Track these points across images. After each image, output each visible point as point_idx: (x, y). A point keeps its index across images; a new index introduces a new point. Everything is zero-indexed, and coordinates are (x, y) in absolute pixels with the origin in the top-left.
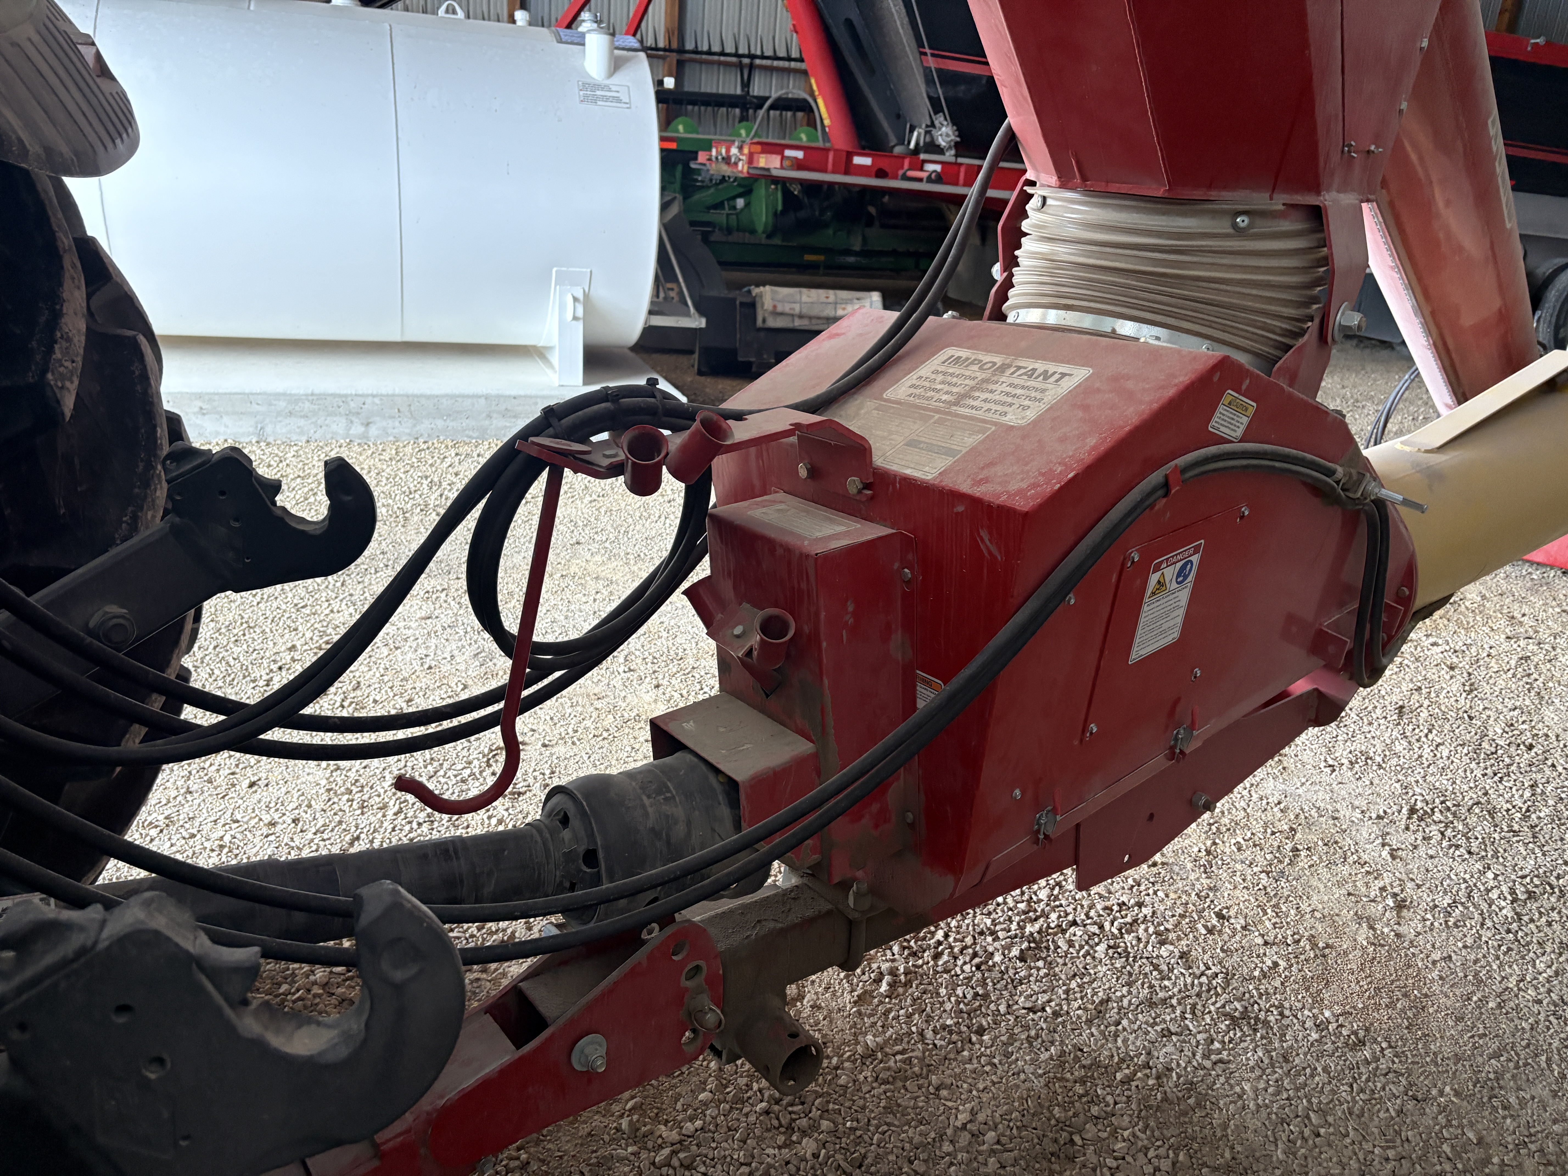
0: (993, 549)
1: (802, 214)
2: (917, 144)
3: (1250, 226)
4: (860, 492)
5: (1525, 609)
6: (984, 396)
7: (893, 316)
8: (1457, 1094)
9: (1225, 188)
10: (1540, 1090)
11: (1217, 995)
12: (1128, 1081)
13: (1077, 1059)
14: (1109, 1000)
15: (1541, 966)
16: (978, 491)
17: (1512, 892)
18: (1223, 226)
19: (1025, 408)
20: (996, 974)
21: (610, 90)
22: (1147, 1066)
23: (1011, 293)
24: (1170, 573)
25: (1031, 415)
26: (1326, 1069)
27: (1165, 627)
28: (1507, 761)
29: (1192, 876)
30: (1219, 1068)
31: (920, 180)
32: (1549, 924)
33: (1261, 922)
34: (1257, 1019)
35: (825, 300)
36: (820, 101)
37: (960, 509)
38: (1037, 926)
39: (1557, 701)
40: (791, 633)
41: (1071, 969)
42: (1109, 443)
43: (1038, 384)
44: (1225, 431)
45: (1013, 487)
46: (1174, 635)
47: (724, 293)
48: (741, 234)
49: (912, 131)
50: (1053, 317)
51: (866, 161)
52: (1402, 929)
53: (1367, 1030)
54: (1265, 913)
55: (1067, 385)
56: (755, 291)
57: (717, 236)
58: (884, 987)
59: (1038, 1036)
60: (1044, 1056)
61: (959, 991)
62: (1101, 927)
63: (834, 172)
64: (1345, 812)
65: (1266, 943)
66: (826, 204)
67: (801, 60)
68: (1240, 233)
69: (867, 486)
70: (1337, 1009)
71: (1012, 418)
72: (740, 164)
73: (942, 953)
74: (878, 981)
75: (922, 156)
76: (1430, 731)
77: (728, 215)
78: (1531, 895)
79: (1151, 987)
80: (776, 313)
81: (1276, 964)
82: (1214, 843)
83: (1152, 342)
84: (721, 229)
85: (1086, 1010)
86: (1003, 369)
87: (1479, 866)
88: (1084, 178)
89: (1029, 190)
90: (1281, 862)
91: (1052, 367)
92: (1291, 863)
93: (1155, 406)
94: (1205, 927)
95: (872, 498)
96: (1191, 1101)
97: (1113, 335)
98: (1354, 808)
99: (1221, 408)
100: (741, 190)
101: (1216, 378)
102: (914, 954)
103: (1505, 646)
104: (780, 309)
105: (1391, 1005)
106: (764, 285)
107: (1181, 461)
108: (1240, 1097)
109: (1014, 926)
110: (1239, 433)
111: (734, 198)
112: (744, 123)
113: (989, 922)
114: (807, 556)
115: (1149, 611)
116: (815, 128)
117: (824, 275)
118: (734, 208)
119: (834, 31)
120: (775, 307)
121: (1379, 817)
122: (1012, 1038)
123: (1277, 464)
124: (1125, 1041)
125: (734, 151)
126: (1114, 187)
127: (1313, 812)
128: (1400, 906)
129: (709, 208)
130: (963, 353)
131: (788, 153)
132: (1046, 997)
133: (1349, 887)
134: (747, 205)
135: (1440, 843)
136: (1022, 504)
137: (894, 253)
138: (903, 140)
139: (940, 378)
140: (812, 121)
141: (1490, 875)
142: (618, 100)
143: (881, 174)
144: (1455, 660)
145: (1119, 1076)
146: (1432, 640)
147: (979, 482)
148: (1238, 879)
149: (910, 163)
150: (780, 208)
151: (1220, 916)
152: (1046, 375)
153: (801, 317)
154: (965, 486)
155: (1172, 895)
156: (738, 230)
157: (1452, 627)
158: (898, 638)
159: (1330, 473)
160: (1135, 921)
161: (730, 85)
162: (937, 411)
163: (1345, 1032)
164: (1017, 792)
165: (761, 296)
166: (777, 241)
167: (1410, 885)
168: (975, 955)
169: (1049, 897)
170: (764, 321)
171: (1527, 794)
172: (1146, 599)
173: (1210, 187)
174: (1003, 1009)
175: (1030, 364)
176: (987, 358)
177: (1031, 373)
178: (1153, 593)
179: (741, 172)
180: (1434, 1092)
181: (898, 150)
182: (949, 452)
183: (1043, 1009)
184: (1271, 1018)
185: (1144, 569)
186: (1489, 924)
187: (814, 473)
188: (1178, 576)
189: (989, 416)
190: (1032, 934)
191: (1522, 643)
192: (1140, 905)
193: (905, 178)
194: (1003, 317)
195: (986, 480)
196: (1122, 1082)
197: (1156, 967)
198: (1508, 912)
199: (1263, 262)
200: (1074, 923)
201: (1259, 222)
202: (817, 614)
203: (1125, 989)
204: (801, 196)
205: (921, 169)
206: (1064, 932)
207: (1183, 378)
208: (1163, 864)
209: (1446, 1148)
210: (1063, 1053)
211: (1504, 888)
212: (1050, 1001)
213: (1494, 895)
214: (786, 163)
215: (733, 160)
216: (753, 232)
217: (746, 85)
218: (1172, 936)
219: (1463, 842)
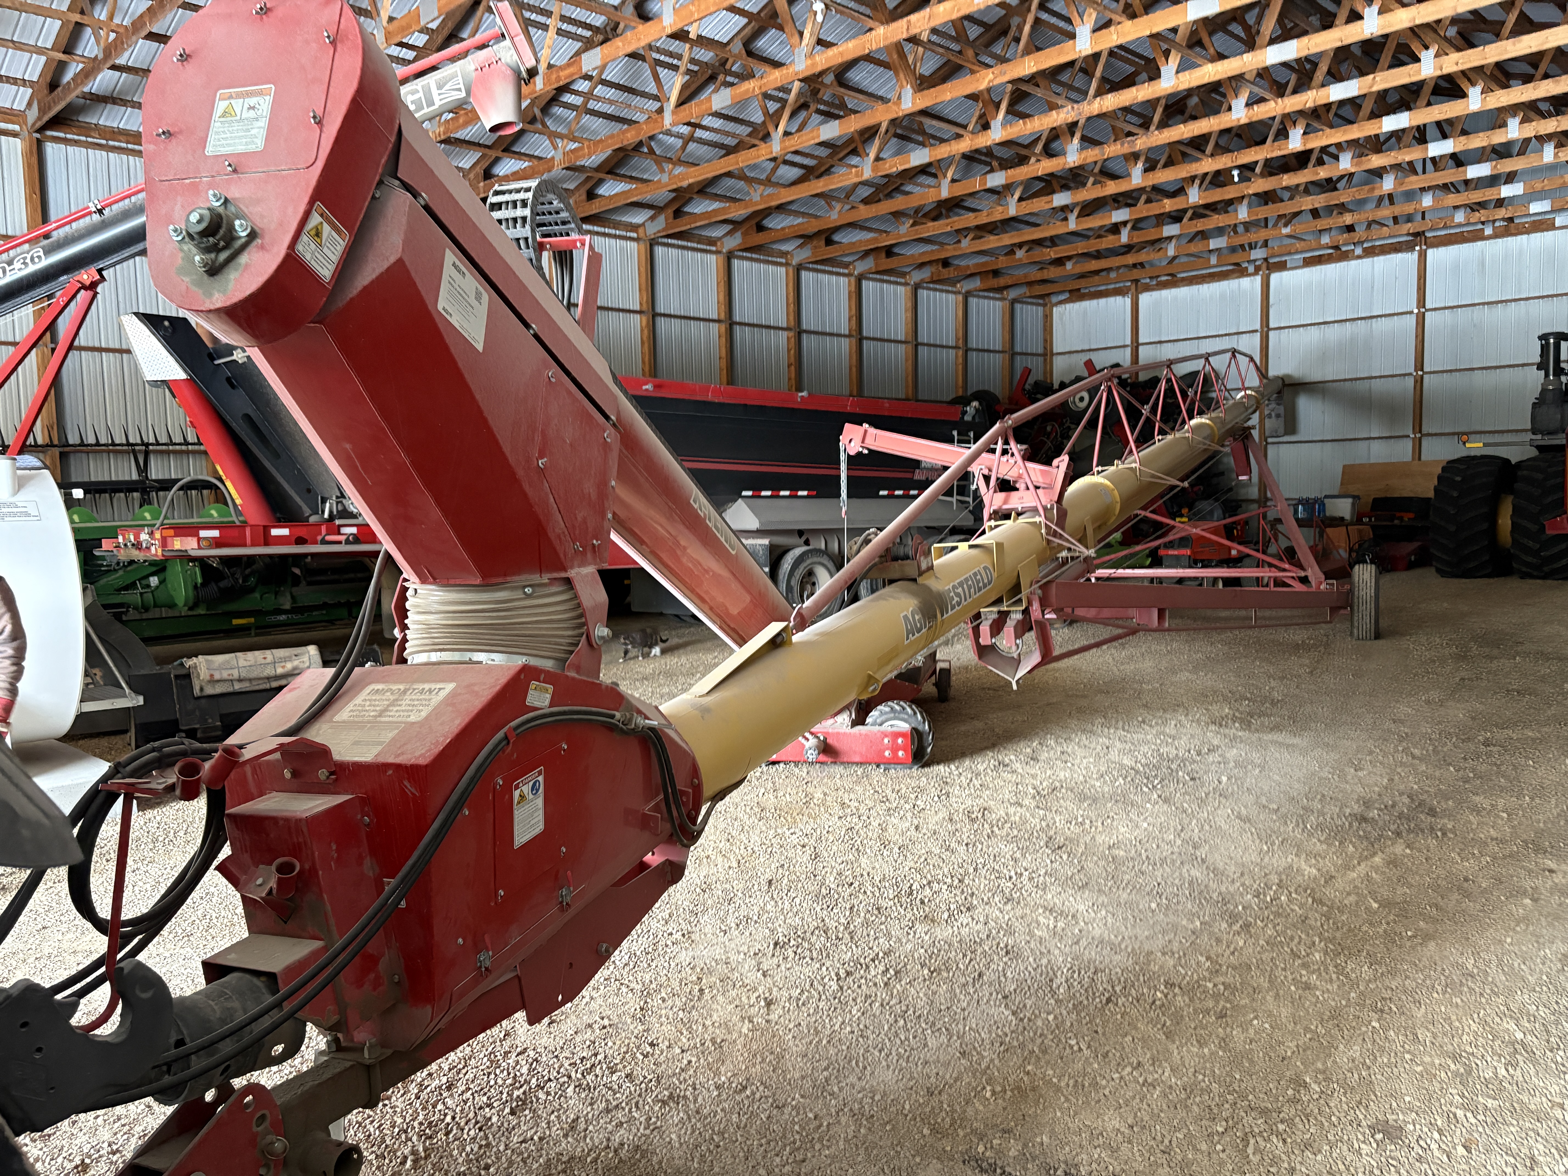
0: (413, 790)
1: (223, 584)
2: (331, 512)
3: (533, 592)
4: (328, 778)
5: (852, 796)
6: (395, 709)
7: (331, 672)
8: (802, 1096)
9: (514, 574)
10: (852, 1079)
11: (652, 1091)
12: (595, 1160)
13: (558, 1160)
14: (578, 1118)
15: (854, 1012)
16: (398, 761)
17: (837, 974)
18: (519, 594)
19: (420, 711)
20: (495, 1128)
21: (17, 507)
22: (608, 1147)
23: (407, 645)
24: (526, 789)
25: (424, 714)
26: (722, 1110)
27: (532, 822)
28: (836, 896)
29: (632, 1027)
30: (655, 1133)
31: (340, 543)
32: (859, 987)
33: (680, 1040)
34: (679, 1096)
35: (263, 661)
36: (229, 484)
37: (390, 772)
38: (522, 1090)
39: (868, 851)
40: (298, 869)
41: (549, 1109)
42: (467, 720)
43: (427, 696)
44: (537, 704)
45: (417, 754)
46: (540, 827)
47: (157, 669)
48: (157, 609)
49: (324, 501)
50: (435, 657)
51: (285, 532)
52: (771, 1017)
53: (748, 1080)
54: (682, 1034)
55: (443, 694)
56: (189, 663)
57: (132, 615)
58: (409, 1163)
59: (529, 1156)
60: (535, 1166)
61: (468, 1149)
62: (570, 1077)
63: (254, 544)
64: (733, 957)
65: (683, 1051)
66: (248, 571)
67: (199, 443)
68: (528, 596)
69: (332, 773)
70: (729, 1074)
71: (413, 718)
72: (153, 549)
73: (452, 1129)
74: (403, 1163)
75: (338, 522)
76: (789, 891)
77: (141, 594)
78: (848, 974)
79: (607, 1101)
80: (213, 681)
81: (690, 1062)
82: (646, 1002)
83: (490, 662)
84: (136, 608)
85: (562, 1129)
86: (405, 692)
87: (818, 965)
88: (434, 579)
89: (406, 584)
90: (691, 1000)
91: (433, 686)
92: (699, 999)
93: (490, 697)
94: (642, 1054)
95: (336, 780)
96: (638, 1156)
97: (471, 662)
98: (739, 953)
99: (530, 692)
100: (154, 569)
101: (522, 677)
102: (430, 1137)
103: (839, 823)
104: (217, 676)
105: (763, 1060)
106: (196, 656)
107: (513, 724)
108: (670, 1143)
109: (505, 1095)
110: (547, 703)
111: (147, 577)
112: (146, 507)
113: (485, 1099)
114: (300, 820)
115: (520, 814)
116: (226, 504)
117: (257, 635)
118: (149, 586)
119: (234, 425)
120: (212, 676)
121: (755, 954)
122: (511, 1163)
123: (575, 717)
124: (592, 1139)
125: (144, 537)
126: (452, 582)
127: (713, 964)
128: (769, 1003)
129: (119, 590)
130: (380, 686)
131: (203, 533)
132: (533, 1131)
133: (737, 1002)
134: (161, 582)
135: (794, 959)
136: (423, 762)
137: (325, 606)
138: (316, 510)
139: (368, 703)
140: (221, 498)
141: (824, 969)
142: (27, 515)
143: (300, 541)
144: (806, 841)
145: (589, 1160)
146: (792, 831)
147: (399, 755)
148: (663, 1019)
149: (327, 529)
150: (199, 580)
151: (652, 1045)
152: (430, 691)
153: (240, 680)
154: (391, 760)
155: (618, 1043)
156: (155, 606)
157: (805, 818)
158: (368, 862)
159: (613, 717)
160: (593, 1065)
161: (127, 472)
162: (369, 722)
163: (734, 1085)
164: (460, 941)
165: (196, 667)
166: (201, 611)
167: (775, 989)
168: (477, 1122)
169: (529, 1070)
170: (202, 689)
171: (848, 913)
172: (515, 807)
173: (505, 575)
174: (502, 1148)
175: (421, 686)
176: (394, 687)
177: (422, 692)
178: (519, 803)
179: (156, 555)
180: (789, 1100)
181: (313, 519)
182: (380, 743)
183: (532, 1139)
184: (688, 1093)
185: (508, 789)
186: (823, 997)
187: (295, 774)
188: (532, 790)
189: (400, 719)
190: (518, 1097)
191: (849, 819)
192: (596, 1055)
193: (324, 542)
194: (405, 661)
195: (403, 754)
196: (591, 1162)
197: (610, 1089)
198: (835, 987)
199: (545, 610)
200: (550, 1080)
201: (537, 589)
202: (313, 854)
203: (589, 1109)
204: (221, 568)
205: (339, 533)
206: (542, 1088)
207: (503, 680)
208: (610, 1025)
209: (797, 1127)
210: (549, 1160)
211: (833, 974)
212: (536, 1133)
213: (826, 980)
214: (203, 544)
215: (144, 545)
216: (172, 606)
217: (143, 470)
218: (620, 1066)
219: (807, 953)
